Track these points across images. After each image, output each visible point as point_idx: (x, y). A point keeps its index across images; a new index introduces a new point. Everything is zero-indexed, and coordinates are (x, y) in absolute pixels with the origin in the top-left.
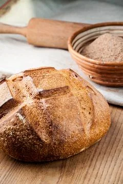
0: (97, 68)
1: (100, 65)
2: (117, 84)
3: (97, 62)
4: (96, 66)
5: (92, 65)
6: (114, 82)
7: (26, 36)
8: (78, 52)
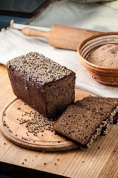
0: (97, 71)
1: (99, 68)
2: (114, 84)
3: (97, 66)
4: (96, 69)
5: (93, 68)
6: (111, 82)
7: (48, 39)
8: (85, 58)
